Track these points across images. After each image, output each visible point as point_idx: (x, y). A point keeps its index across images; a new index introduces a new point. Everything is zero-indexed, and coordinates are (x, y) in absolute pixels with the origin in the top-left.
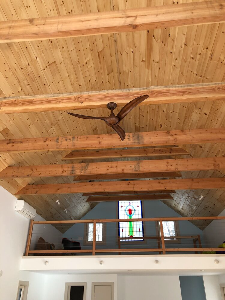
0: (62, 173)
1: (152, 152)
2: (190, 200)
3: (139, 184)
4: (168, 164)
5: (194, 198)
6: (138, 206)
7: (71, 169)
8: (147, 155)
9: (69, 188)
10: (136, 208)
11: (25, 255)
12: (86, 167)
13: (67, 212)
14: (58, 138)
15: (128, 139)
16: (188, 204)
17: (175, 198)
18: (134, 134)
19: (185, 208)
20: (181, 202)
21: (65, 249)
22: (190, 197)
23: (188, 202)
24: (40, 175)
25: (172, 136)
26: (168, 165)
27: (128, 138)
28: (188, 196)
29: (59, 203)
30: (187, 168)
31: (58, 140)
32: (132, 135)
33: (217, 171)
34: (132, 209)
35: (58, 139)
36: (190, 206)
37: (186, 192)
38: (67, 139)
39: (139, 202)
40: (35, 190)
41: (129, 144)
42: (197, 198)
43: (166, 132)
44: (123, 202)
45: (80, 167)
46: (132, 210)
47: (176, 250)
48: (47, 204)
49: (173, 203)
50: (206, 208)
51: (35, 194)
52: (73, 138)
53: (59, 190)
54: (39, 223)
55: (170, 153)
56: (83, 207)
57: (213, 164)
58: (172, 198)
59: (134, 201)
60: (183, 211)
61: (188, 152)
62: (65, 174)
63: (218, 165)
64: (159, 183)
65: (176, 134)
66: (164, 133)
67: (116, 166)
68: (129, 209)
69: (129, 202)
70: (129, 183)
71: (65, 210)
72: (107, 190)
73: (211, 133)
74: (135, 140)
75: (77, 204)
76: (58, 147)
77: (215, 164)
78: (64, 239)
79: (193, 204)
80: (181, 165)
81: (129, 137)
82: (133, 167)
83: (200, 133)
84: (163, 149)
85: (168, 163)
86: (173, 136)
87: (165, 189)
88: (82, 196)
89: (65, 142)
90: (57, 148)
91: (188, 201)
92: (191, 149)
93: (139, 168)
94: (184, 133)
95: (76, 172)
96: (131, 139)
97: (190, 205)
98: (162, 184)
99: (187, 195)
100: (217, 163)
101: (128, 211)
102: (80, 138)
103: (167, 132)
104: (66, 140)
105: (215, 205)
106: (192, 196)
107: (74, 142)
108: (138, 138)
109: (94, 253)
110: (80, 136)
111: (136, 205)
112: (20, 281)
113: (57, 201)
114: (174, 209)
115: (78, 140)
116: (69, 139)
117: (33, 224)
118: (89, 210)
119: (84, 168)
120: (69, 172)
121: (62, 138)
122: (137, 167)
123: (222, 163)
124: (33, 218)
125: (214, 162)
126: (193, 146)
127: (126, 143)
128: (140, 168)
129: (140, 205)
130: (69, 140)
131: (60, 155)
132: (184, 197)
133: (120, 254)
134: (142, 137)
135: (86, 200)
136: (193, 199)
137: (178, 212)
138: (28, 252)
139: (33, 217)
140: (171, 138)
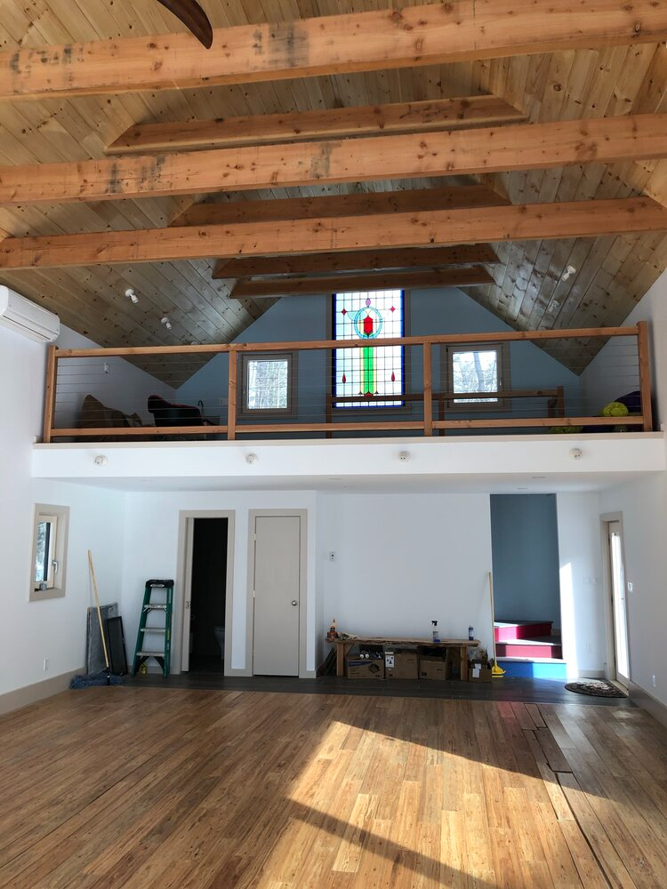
0: (81, 191)
1: (401, 117)
2: (540, 284)
3: (349, 228)
4: (425, 149)
5: (551, 275)
6: (393, 309)
7: (109, 177)
8: (382, 126)
9: (132, 245)
10: (387, 315)
11: (41, 440)
12: (156, 170)
13: (168, 325)
14: (17, 55)
15: (254, 49)
16: (535, 297)
17: (500, 279)
18: (276, 26)
19: (528, 310)
20: (516, 292)
21: (159, 424)
22: (539, 273)
23: (535, 291)
24: (15, 199)
25: (409, 28)
26: (422, 154)
27: (256, 46)
28: (535, 272)
29: (134, 298)
30: (485, 162)
31: (15, 64)
32: (270, 29)
33: (611, 177)
34: (373, 316)
35: (16, 58)
36: (541, 302)
37: (527, 258)
38: (46, 56)
39: (397, 293)
40: (32, 255)
41: (256, 68)
42: (559, 274)
43: (389, 17)
44: (348, 295)
45: (135, 170)
46: (374, 321)
47: (463, 424)
48: (97, 300)
49: (497, 294)
50: (586, 305)
51: (33, 265)
52: (68, 51)
53: (103, 253)
54: (72, 354)
55: (461, 117)
56: (222, 313)
57: (574, 145)
58: (491, 280)
59: (380, 293)
60: (523, 319)
61: (520, 113)
62: (89, 193)
63: (593, 148)
64: (415, 221)
65: (422, 23)
66: (383, 17)
67: (254, 164)
68: (365, 317)
69: (364, 295)
70: (319, 224)
71: (164, 320)
72: (249, 251)
73: (551, 10)
74: (277, 50)
75: (200, 303)
76: (18, 87)
77: (582, 144)
78: (152, 398)
79: (548, 296)
80: (468, 152)
81: (258, 42)
82: (308, 163)
83: (511, 13)
84: (437, 106)
85: (423, 145)
86: (411, 28)
87: (432, 241)
88: (214, 278)
89: (39, 70)
90: (16, 92)
91: (534, 285)
92: (528, 98)
93: (327, 168)
94: (452, 15)
95: (124, 187)
96: (265, 48)
97: (542, 298)
98: (424, 225)
99: (530, 267)
100: (589, 141)
101: (362, 325)
102: (89, 53)
103: (394, 13)
104: (44, 61)
105: (608, 294)
106: (544, 271)
107: (69, 66)
108: (290, 41)
109: (231, 433)
110: (89, 45)
111: (385, 307)
112: (37, 505)
113: (129, 292)
114: (498, 312)
115: (84, 57)
116: (53, 56)
117: (57, 358)
118: (245, 324)
119: (149, 174)
120: (104, 187)
121: (31, 55)
122: (320, 162)
123: (608, 139)
124: (51, 341)
125: (581, 137)
126: (533, 85)
127: (248, 64)
128: (332, 165)
129: (398, 304)
130: (53, 61)
131: (96, 137)
132: (523, 274)
133: (329, 435)
134: (304, 39)
135: (227, 291)
136: (548, 279)
137: (511, 322)
138: (49, 434)
139: (52, 338)
140: (405, 38)
